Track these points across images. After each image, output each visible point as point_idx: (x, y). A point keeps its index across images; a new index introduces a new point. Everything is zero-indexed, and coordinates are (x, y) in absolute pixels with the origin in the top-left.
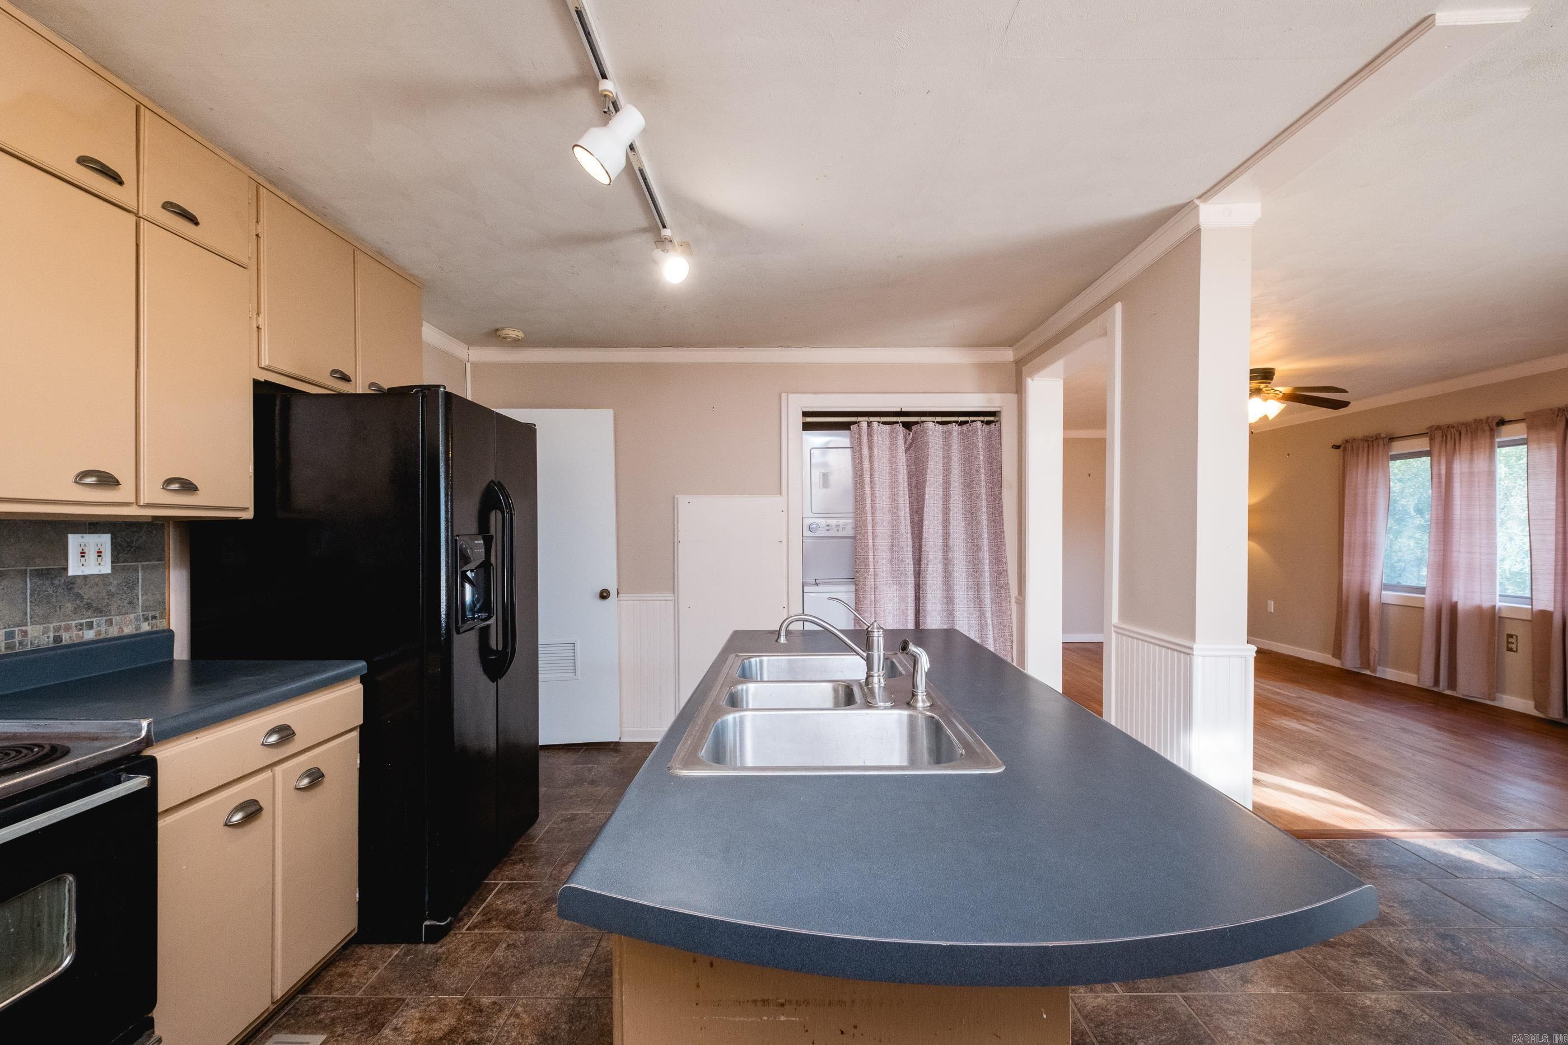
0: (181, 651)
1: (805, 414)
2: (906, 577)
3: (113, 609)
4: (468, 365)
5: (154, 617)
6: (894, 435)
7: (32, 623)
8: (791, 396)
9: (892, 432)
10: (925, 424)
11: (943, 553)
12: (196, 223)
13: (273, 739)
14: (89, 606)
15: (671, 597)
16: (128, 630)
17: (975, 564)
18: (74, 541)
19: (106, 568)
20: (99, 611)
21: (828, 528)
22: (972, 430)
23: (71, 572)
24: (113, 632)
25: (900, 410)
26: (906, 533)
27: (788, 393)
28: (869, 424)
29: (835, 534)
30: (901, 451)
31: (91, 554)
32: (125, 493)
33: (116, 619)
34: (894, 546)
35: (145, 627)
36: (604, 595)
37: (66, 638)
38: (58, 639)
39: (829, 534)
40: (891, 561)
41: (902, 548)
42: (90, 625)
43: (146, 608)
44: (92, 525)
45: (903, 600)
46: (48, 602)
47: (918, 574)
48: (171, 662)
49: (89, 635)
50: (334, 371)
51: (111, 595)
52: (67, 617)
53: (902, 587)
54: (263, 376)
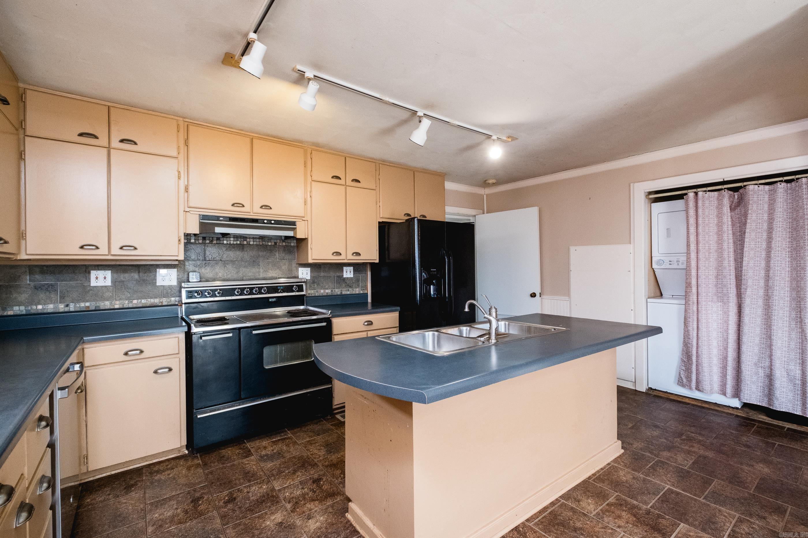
0: (369, 300)
1: (650, 193)
2: (728, 297)
3: (354, 286)
4: (485, 196)
5: (364, 290)
6: (720, 198)
7: (336, 289)
8: (636, 184)
9: (719, 196)
10: (747, 187)
11: (765, 281)
12: (359, 182)
13: (366, 324)
14: (348, 285)
15: (567, 299)
16: (357, 292)
17: (799, 291)
18: (345, 268)
19: (352, 276)
20: (350, 287)
21: (670, 263)
22: (799, 185)
23: (344, 276)
24: (354, 292)
25: (722, 180)
26: (730, 266)
27: (634, 183)
28: (696, 194)
29: (675, 266)
30: (726, 209)
31: (349, 272)
32: (343, 257)
33: (355, 289)
34: (719, 275)
35: (362, 292)
36: (533, 295)
37: (344, 293)
38: (341, 293)
39: (671, 267)
40: (716, 286)
41: (725, 277)
42: (348, 290)
43: (362, 287)
44: (348, 265)
45: (726, 313)
46: (340, 284)
47: (740, 296)
48: (368, 302)
49: (348, 293)
50: (405, 214)
51: (353, 283)
52: (343, 288)
53: (725, 304)
54: (381, 220)
